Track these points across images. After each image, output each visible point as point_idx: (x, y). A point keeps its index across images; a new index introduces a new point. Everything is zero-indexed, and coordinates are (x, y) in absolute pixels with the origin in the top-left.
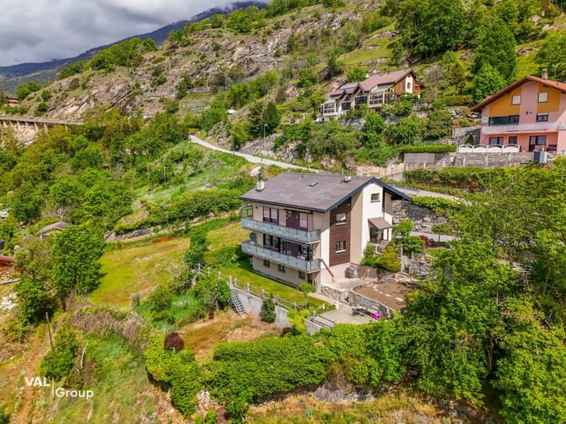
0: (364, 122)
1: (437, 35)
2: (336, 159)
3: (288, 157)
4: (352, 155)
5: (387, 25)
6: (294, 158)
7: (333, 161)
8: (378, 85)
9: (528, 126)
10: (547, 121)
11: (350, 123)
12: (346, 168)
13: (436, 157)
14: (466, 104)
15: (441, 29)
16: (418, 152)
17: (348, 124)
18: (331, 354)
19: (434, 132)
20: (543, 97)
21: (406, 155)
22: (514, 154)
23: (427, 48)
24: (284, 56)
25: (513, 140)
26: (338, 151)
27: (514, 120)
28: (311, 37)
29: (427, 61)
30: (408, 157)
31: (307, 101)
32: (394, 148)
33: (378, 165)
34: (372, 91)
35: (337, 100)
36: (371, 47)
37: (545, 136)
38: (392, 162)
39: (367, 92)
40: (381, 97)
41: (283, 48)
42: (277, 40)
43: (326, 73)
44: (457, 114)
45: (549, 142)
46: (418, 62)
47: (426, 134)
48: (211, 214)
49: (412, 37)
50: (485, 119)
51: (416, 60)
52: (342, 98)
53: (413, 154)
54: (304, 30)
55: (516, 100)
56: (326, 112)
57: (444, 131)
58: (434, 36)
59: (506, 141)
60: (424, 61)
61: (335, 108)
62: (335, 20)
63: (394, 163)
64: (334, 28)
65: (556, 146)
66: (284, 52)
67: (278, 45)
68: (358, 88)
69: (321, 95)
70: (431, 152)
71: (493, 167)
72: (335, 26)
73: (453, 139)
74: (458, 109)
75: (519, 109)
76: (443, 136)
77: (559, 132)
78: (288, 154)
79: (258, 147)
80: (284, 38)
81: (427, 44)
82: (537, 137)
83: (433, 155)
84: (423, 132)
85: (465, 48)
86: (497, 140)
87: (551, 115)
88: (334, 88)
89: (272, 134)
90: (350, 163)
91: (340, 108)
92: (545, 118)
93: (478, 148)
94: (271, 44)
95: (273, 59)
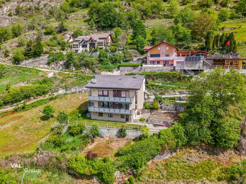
0: (99, 53)
1: (109, 20)
2: (89, 69)
3: (59, 68)
4: (97, 67)
5: (76, 12)
6: (63, 68)
7: (88, 70)
8: (99, 38)
9: (163, 58)
10: (169, 56)
11: (91, 53)
12: (95, 73)
13: (133, 68)
14: (134, 49)
15: (110, 18)
16: (126, 66)
17: (90, 54)
18: (163, 141)
19: (127, 59)
20: (167, 48)
21: (120, 67)
22: (162, 67)
23: (105, 25)
24: (14, 16)
25: (158, 62)
26: (90, 65)
27: (159, 55)
28: (30, 9)
29: (105, 30)
30: (121, 68)
31: (55, 42)
32: (114, 64)
33: (110, 71)
34: (97, 40)
35: (79, 43)
36: (74, 20)
37: (169, 61)
38: (115, 70)
39: (96, 41)
40: (102, 43)
41: (13, 12)
42: (9, 8)
43: (58, 29)
44: (132, 52)
45: (170, 63)
46: (101, 30)
47: (124, 59)
48: (32, 98)
49: (96, 19)
50: (149, 55)
51: (100, 29)
52: (82, 42)
53: (124, 67)
54: (24, 5)
55: (159, 49)
56: (74, 48)
57: (130, 58)
58: (108, 21)
59: (156, 62)
60: (103, 30)
61: (79, 47)
62: (41, 3)
63: (116, 71)
64: (41, 7)
65: (173, 64)
66: (14, 14)
67: (10, 10)
68: (91, 39)
69: (62, 39)
70: (131, 66)
71: (159, 72)
72: (41, 6)
73: (133, 62)
74: (132, 50)
75: (160, 52)
76: (130, 60)
77: (174, 60)
78: (59, 67)
79: (35, 63)
80: (13, 7)
81: (104, 23)
82: (166, 61)
83: (132, 67)
84: (123, 59)
85: (118, 27)
86: (153, 62)
87: (170, 54)
88: (68, 37)
89: (40, 56)
90: (97, 71)
91: (81, 46)
92: (168, 55)
93: (154, 65)
94: (6, 8)
95: (7, 17)
